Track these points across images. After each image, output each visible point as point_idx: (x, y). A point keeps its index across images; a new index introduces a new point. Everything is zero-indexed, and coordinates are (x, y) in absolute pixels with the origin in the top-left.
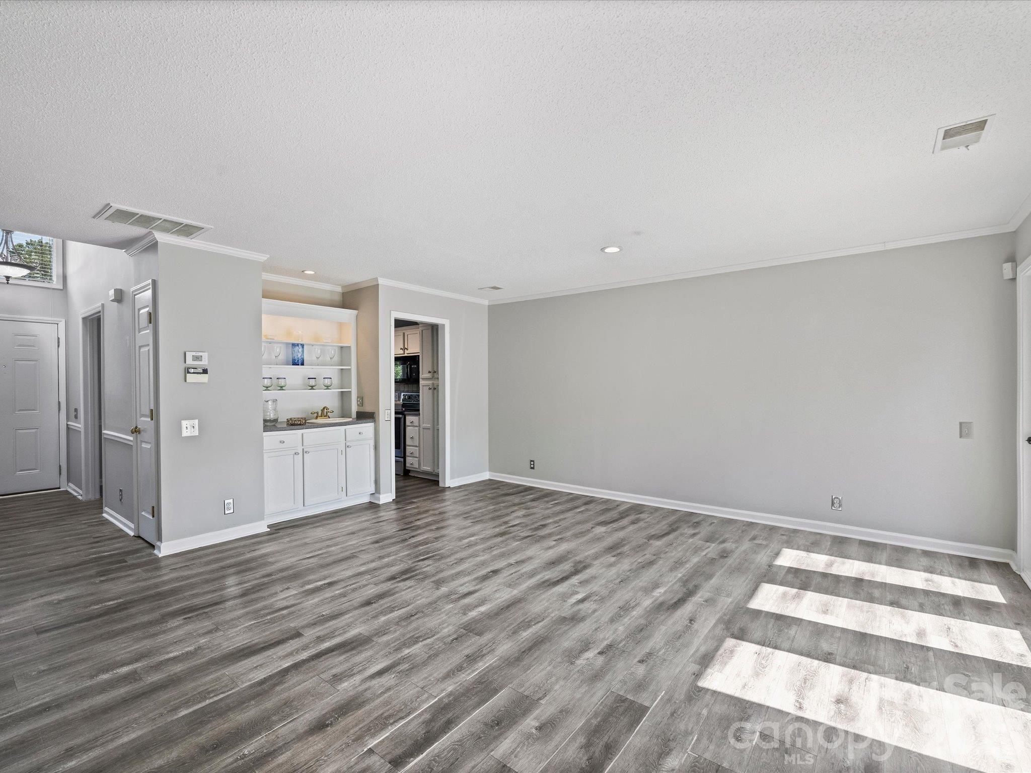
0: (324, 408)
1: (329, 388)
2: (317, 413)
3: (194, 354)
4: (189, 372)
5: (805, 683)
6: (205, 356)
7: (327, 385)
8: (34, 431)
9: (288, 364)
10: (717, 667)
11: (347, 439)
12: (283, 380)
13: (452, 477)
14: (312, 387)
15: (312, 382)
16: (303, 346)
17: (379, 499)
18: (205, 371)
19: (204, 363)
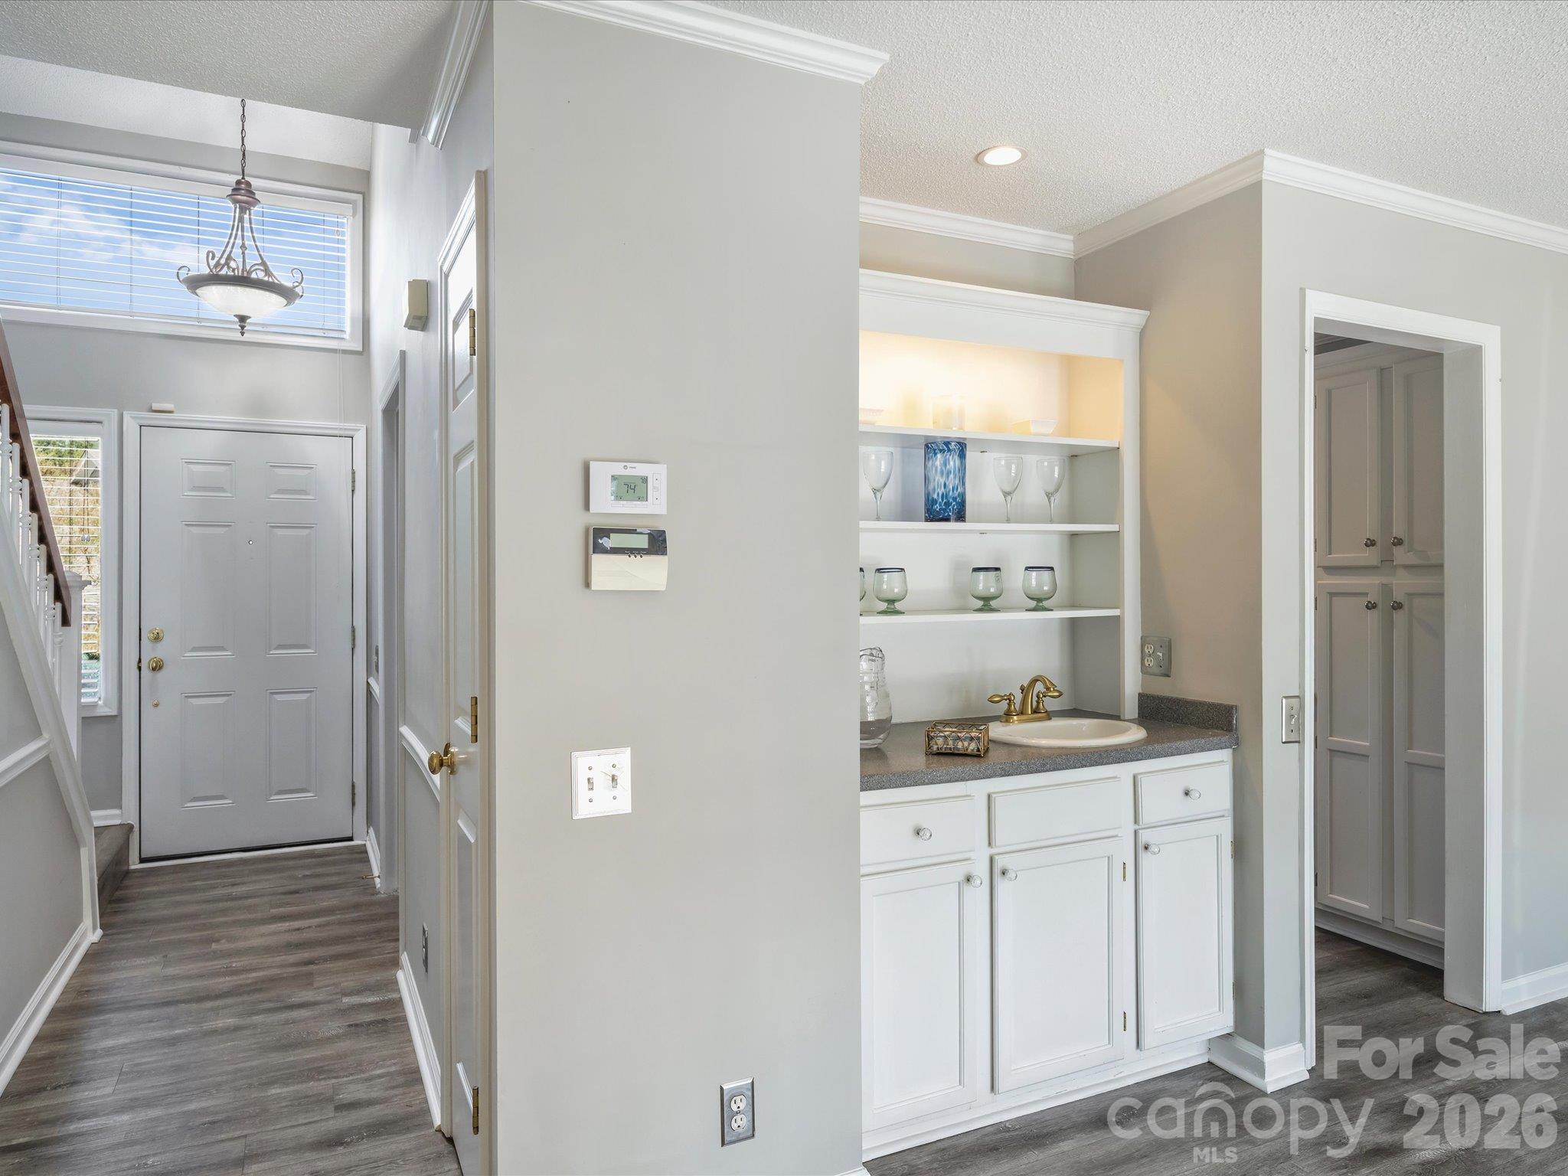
0: (1035, 681)
1: (1045, 604)
2: (1009, 699)
3: (618, 469)
4: (599, 549)
6: (657, 475)
7: (1038, 594)
8: (304, 697)
9: (906, 516)
11: (1146, 818)
12: (896, 575)
13: (1508, 974)
14: (986, 599)
15: (984, 583)
16: (962, 447)
17: (1259, 1068)
18: (657, 543)
19: (654, 507)
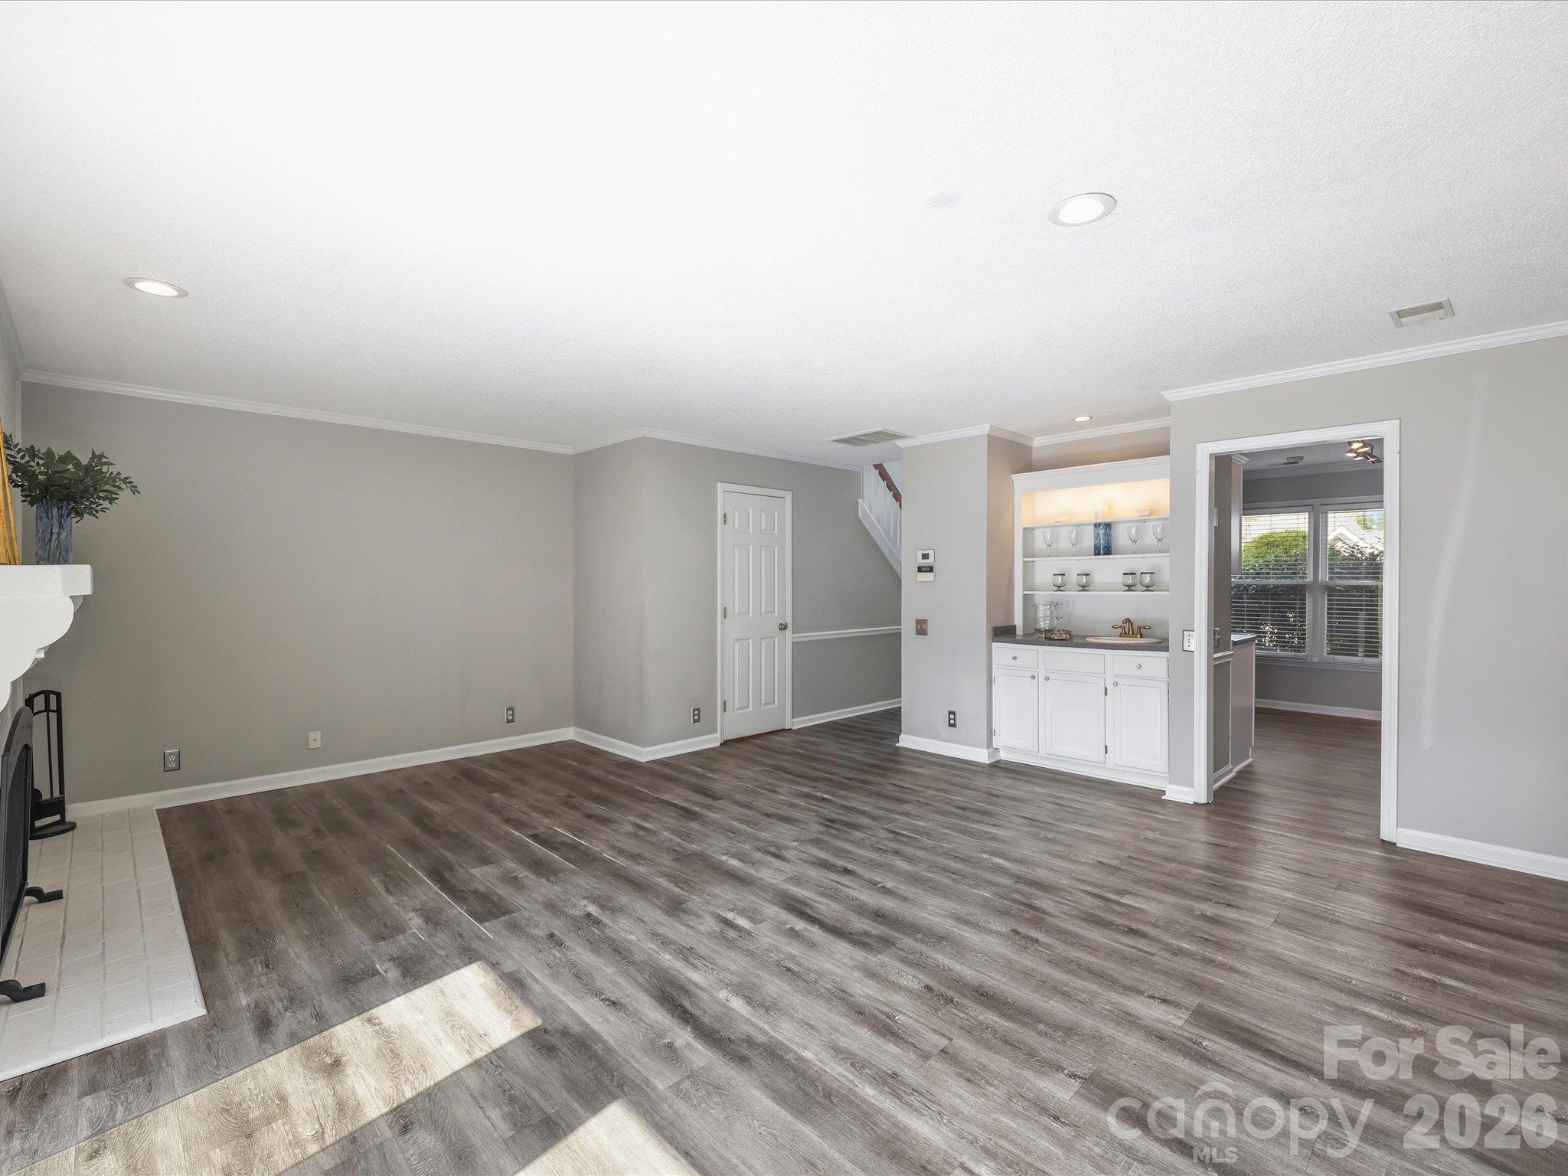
0: (1126, 620)
1: (1150, 588)
3: (923, 552)
4: (919, 571)
5: (392, 1051)
7: (1146, 584)
10: (493, 986)
14: (1129, 586)
15: (1129, 580)
16: (1107, 525)
18: (931, 570)
19: (931, 560)
